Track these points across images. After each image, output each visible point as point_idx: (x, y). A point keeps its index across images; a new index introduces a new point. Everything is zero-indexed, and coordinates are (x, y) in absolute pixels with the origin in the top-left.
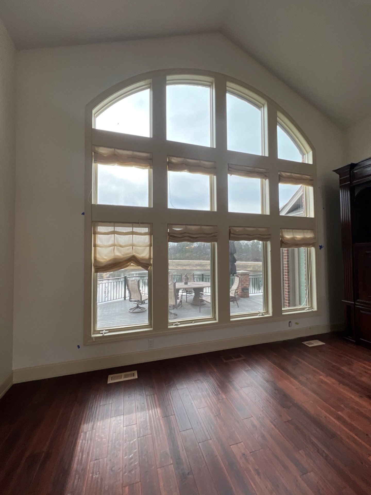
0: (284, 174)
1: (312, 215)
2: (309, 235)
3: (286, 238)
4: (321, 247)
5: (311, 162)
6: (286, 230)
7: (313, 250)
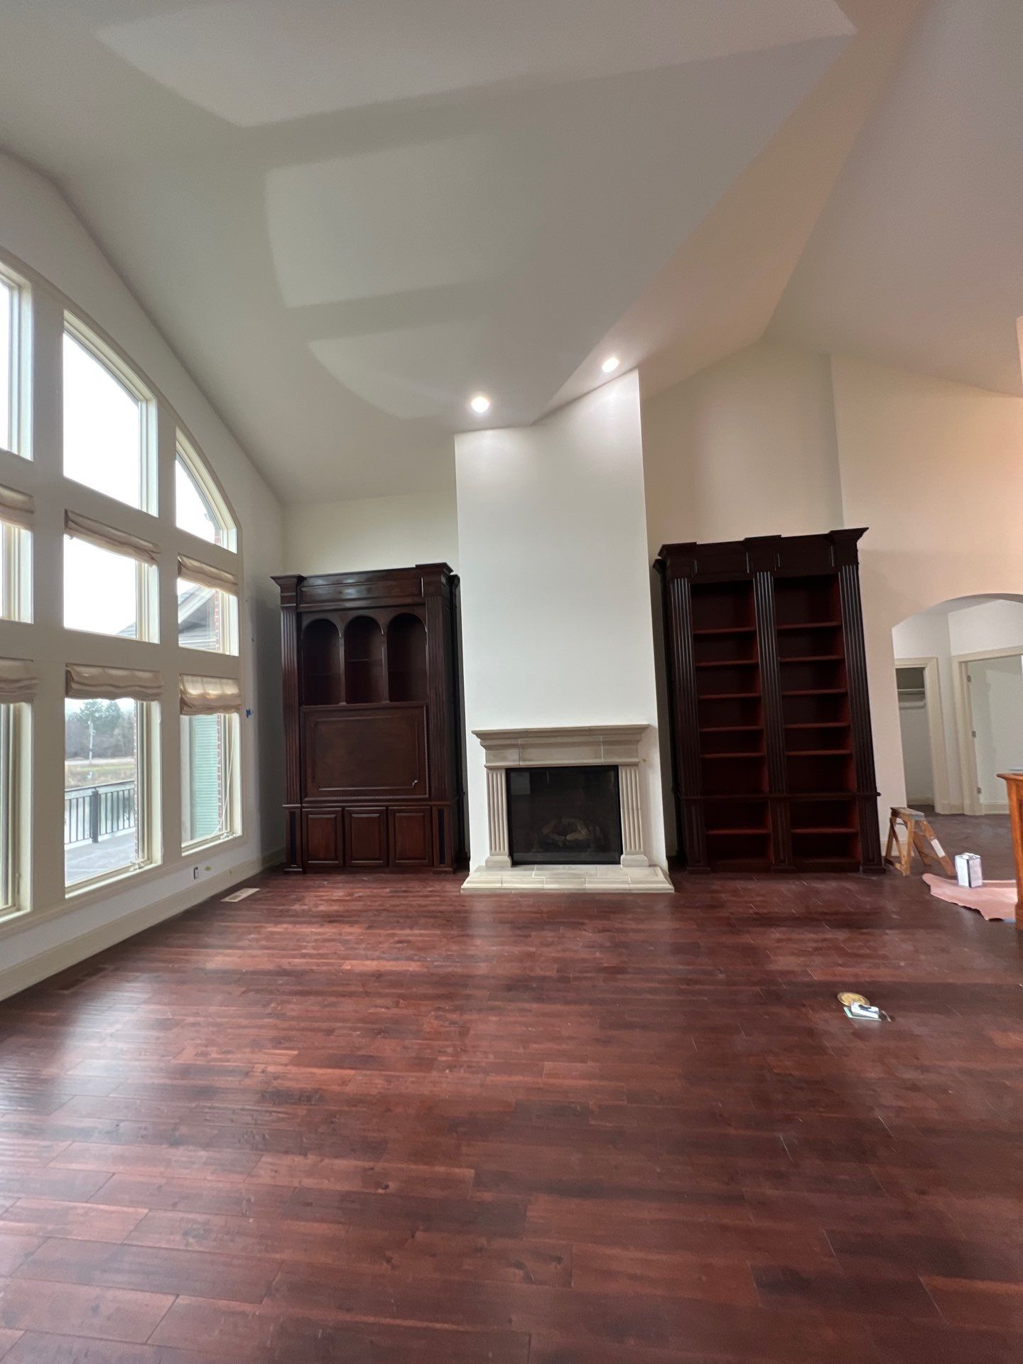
0: (189, 562)
1: (235, 652)
2: (230, 690)
3: (191, 695)
4: (248, 713)
5: (233, 548)
6: (189, 678)
7: (235, 718)
